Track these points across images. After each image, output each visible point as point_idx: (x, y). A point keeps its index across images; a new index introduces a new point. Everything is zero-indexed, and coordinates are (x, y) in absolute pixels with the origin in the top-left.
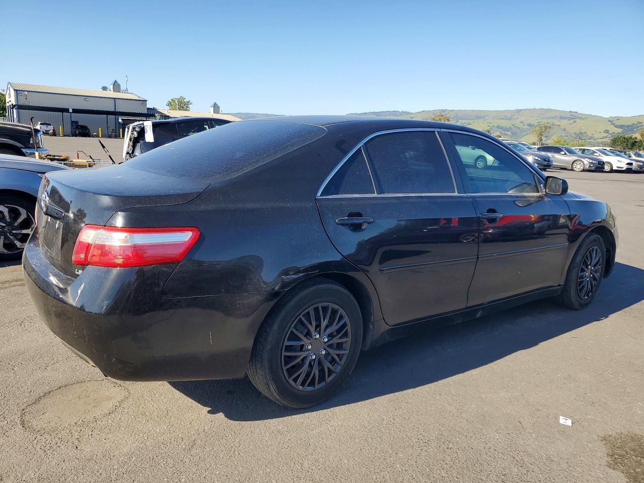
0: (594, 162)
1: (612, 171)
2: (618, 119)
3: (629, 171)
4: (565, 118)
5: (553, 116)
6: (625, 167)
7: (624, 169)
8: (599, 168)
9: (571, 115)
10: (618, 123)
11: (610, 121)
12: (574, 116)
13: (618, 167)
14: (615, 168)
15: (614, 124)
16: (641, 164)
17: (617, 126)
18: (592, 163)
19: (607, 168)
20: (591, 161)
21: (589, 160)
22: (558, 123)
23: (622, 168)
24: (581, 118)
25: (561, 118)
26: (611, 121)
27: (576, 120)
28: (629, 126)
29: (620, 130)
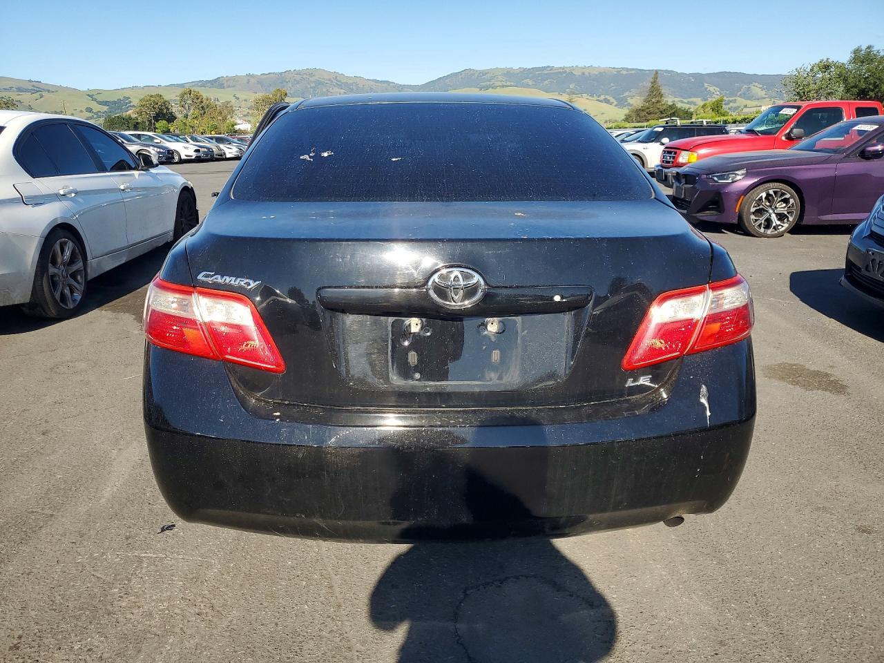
0: (162, 150)
1: (182, 162)
2: (99, 92)
3: (198, 160)
4: (26, 91)
5: (7, 87)
6: (194, 155)
7: (193, 157)
8: (169, 158)
9: (33, 86)
10: (100, 98)
11: (88, 95)
12: (39, 88)
13: (186, 156)
14: (183, 157)
15: (95, 100)
16: (206, 150)
17: (100, 103)
18: (159, 153)
19: (176, 159)
20: (158, 150)
21: (156, 149)
22: (18, 98)
23: (191, 156)
24: (49, 91)
25: (20, 90)
26: (91, 95)
27: (43, 93)
28: (115, 103)
29: (105, 108)
